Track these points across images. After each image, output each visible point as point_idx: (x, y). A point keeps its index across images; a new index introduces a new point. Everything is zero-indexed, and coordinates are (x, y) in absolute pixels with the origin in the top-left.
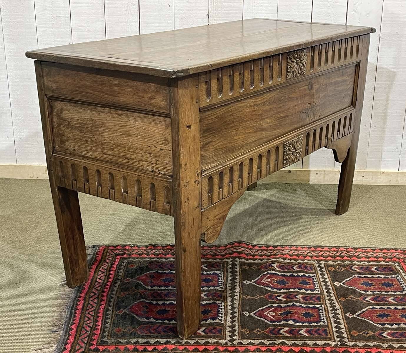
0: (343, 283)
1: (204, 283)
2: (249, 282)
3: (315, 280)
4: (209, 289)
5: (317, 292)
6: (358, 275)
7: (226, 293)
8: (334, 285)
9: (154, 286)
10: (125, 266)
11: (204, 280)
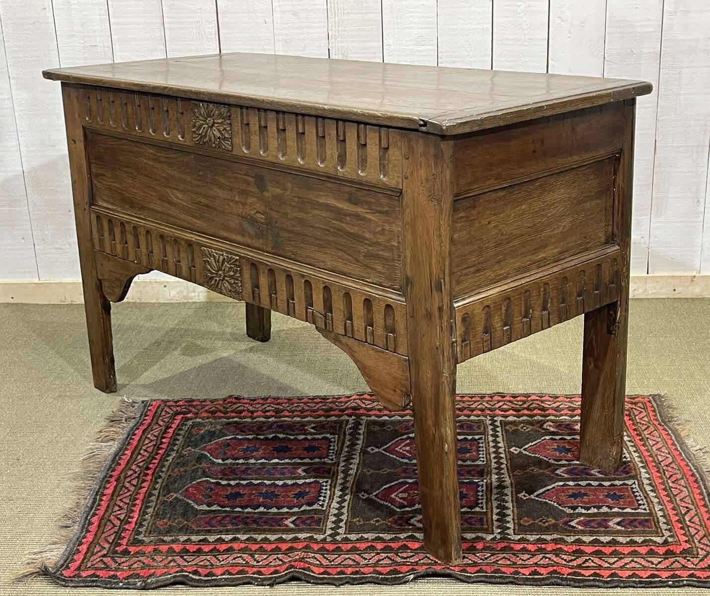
0: (525, 450)
1: (306, 452)
2: (377, 450)
3: (481, 445)
4: (312, 461)
5: (480, 463)
6: (551, 437)
7: (338, 466)
8: (509, 452)
9: (227, 459)
10: (187, 431)
11: (306, 448)
